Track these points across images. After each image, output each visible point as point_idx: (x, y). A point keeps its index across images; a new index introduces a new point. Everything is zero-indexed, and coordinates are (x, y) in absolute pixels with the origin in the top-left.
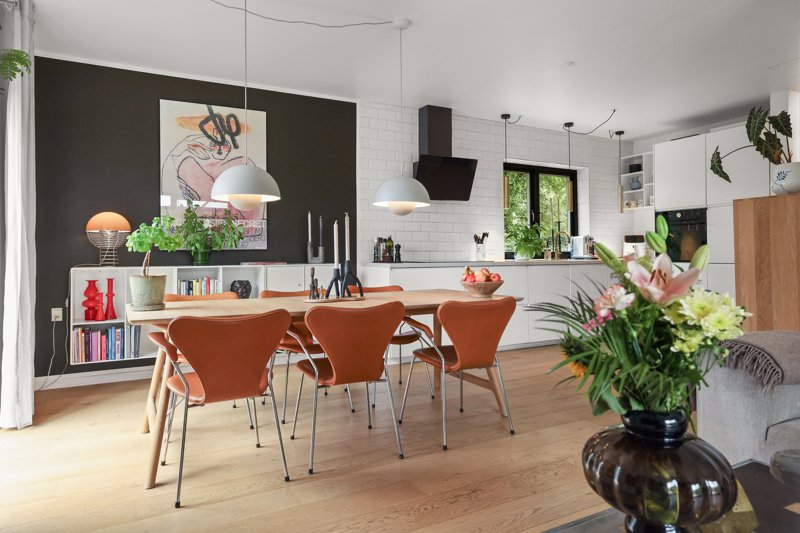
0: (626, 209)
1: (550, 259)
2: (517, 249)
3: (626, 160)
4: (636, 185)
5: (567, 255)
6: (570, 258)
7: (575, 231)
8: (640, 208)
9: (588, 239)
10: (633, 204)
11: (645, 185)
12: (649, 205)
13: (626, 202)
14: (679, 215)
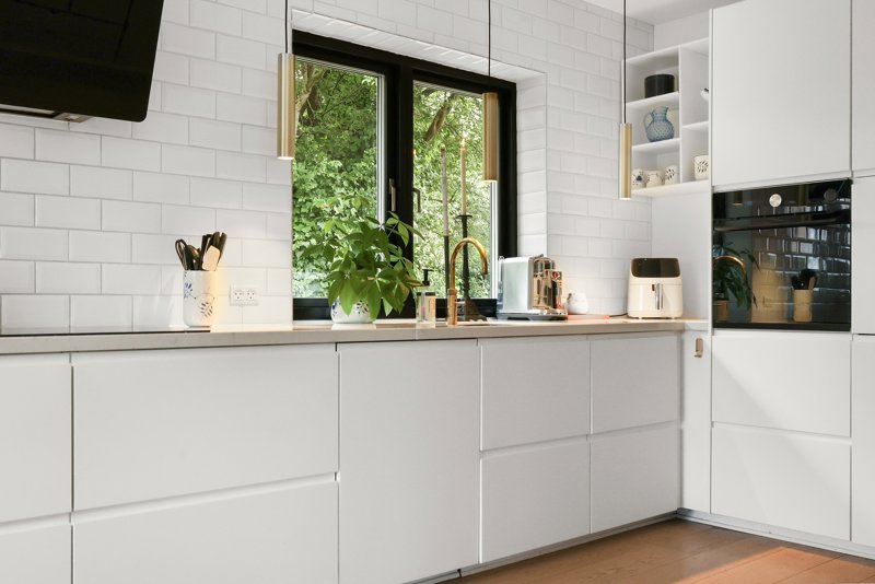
0: (637, 190)
1: (431, 322)
2: (333, 291)
3: (638, 67)
4: (661, 128)
5: (488, 308)
6: (494, 315)
7: (508, 246)
8: (670, 187)
9: (541, 266)
10: (653, 177)
11: (684, 128)
12: (692, 178)
13: (636, 173)
14: (775, 201)
